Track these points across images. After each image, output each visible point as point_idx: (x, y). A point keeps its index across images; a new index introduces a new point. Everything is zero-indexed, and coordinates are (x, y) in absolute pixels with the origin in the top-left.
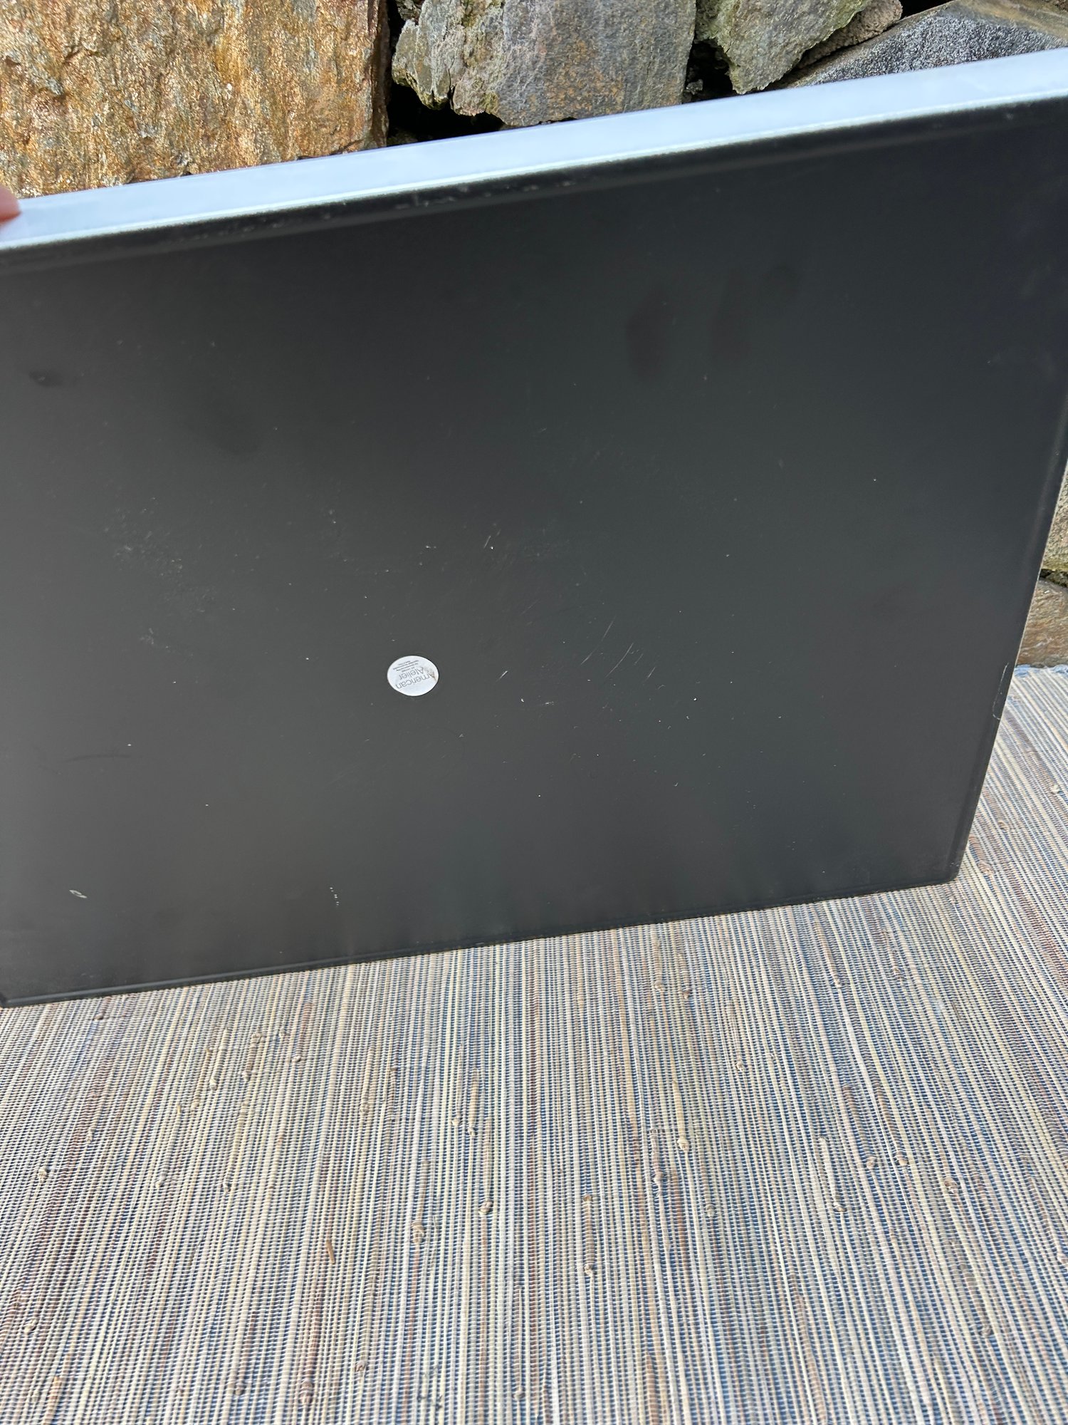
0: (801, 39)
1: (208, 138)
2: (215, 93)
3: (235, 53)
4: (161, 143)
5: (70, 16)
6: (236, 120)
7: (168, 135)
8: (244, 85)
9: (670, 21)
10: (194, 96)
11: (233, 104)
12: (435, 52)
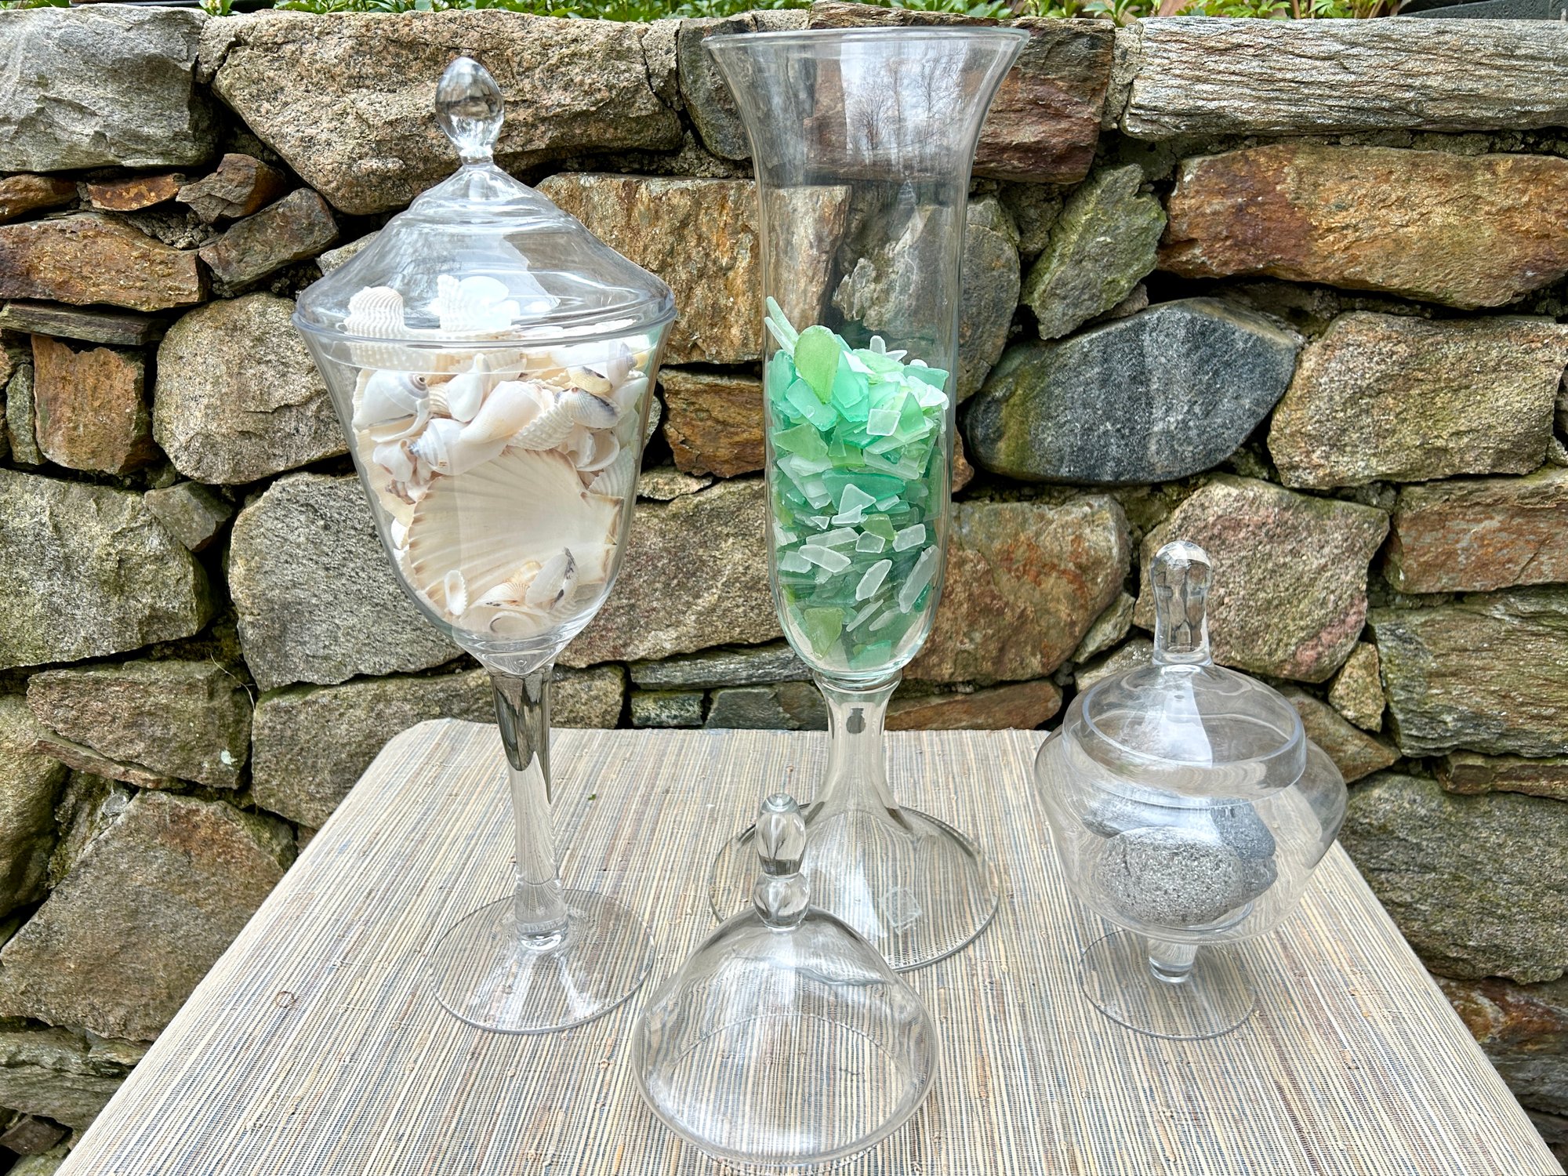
0: (1082, 313)
1: (712, 326)
2: (723, 302)
3: (739, 281)
4: (683, 324)
5: (645, 248)
6: (732, 318)
7: (689, 321)
8: (740, 299)
9: (1003, 295)
10: (710, 302)
11: (732, 309)
12: (858, 295)
